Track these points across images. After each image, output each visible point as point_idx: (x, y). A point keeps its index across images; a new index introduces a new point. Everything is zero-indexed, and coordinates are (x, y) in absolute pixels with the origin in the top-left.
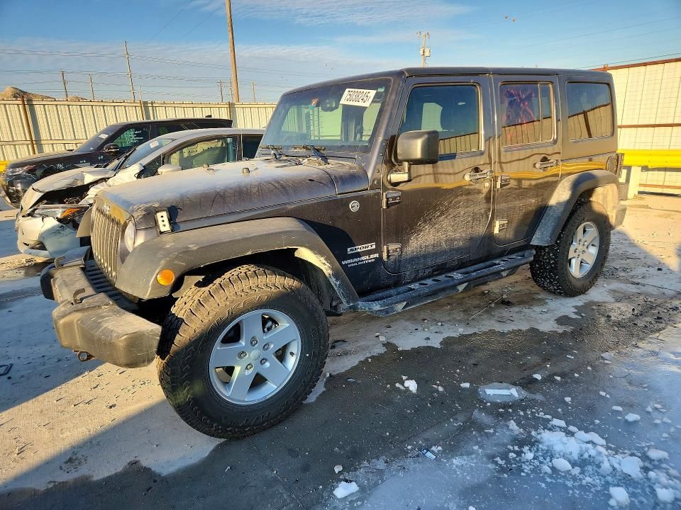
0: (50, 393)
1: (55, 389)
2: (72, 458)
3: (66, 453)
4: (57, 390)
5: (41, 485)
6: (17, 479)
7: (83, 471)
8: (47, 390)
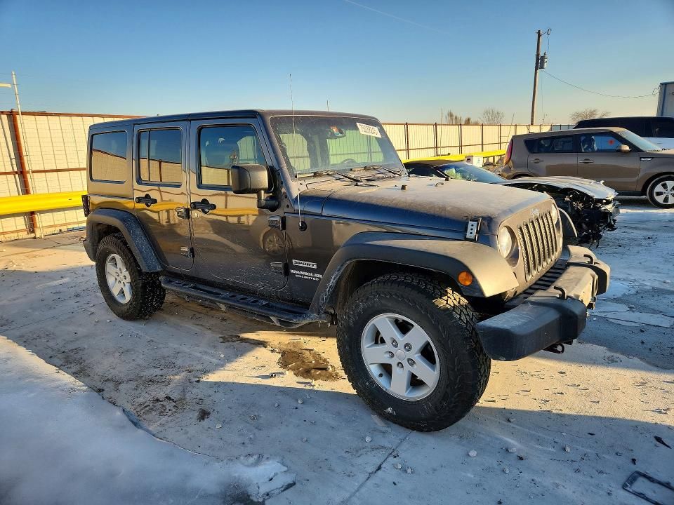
0: (600, 414)
1: (592, 414)
2: (611, 362)
3: (614, 366)
4: (591, 413)
5: (636, 360)
6: (651, 371)
7: (609, 354)
8: (600, 418)
